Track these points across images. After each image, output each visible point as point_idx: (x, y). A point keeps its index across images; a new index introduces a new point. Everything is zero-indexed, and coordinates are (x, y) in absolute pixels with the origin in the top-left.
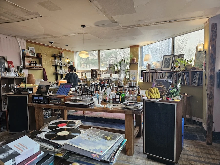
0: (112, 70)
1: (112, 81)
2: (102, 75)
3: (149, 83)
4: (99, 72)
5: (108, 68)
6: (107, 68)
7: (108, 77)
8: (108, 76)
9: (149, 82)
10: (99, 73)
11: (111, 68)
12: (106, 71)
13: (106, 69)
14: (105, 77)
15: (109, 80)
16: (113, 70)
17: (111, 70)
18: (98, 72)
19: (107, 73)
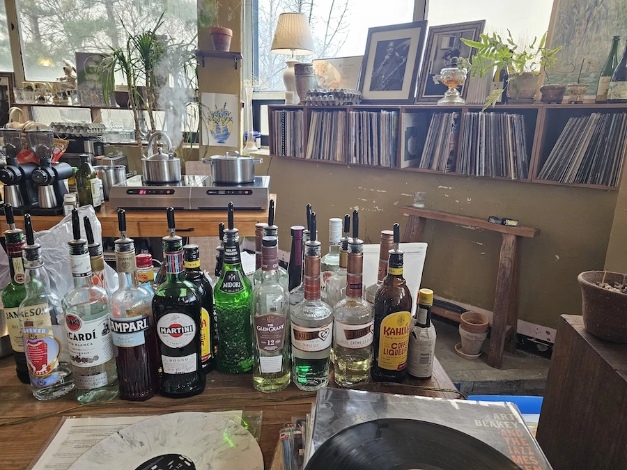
0: (99, 86)
1: (100, 147)
2: (38, 111)
3: (304, 160)
4: (19, 94)
5: (74, 74)
6: (67, 71)
7: (77, 121)
8: (75, 117)
9: (300, 155)
10: (22, 97)
11: (95, 77)
12: (64, 86)
13: (64, 75)
14: (58, 120)
15: (86, 139)
16: (104, 88)
17: (91, 85)
18: (12, 94)
19: (70, 99)
